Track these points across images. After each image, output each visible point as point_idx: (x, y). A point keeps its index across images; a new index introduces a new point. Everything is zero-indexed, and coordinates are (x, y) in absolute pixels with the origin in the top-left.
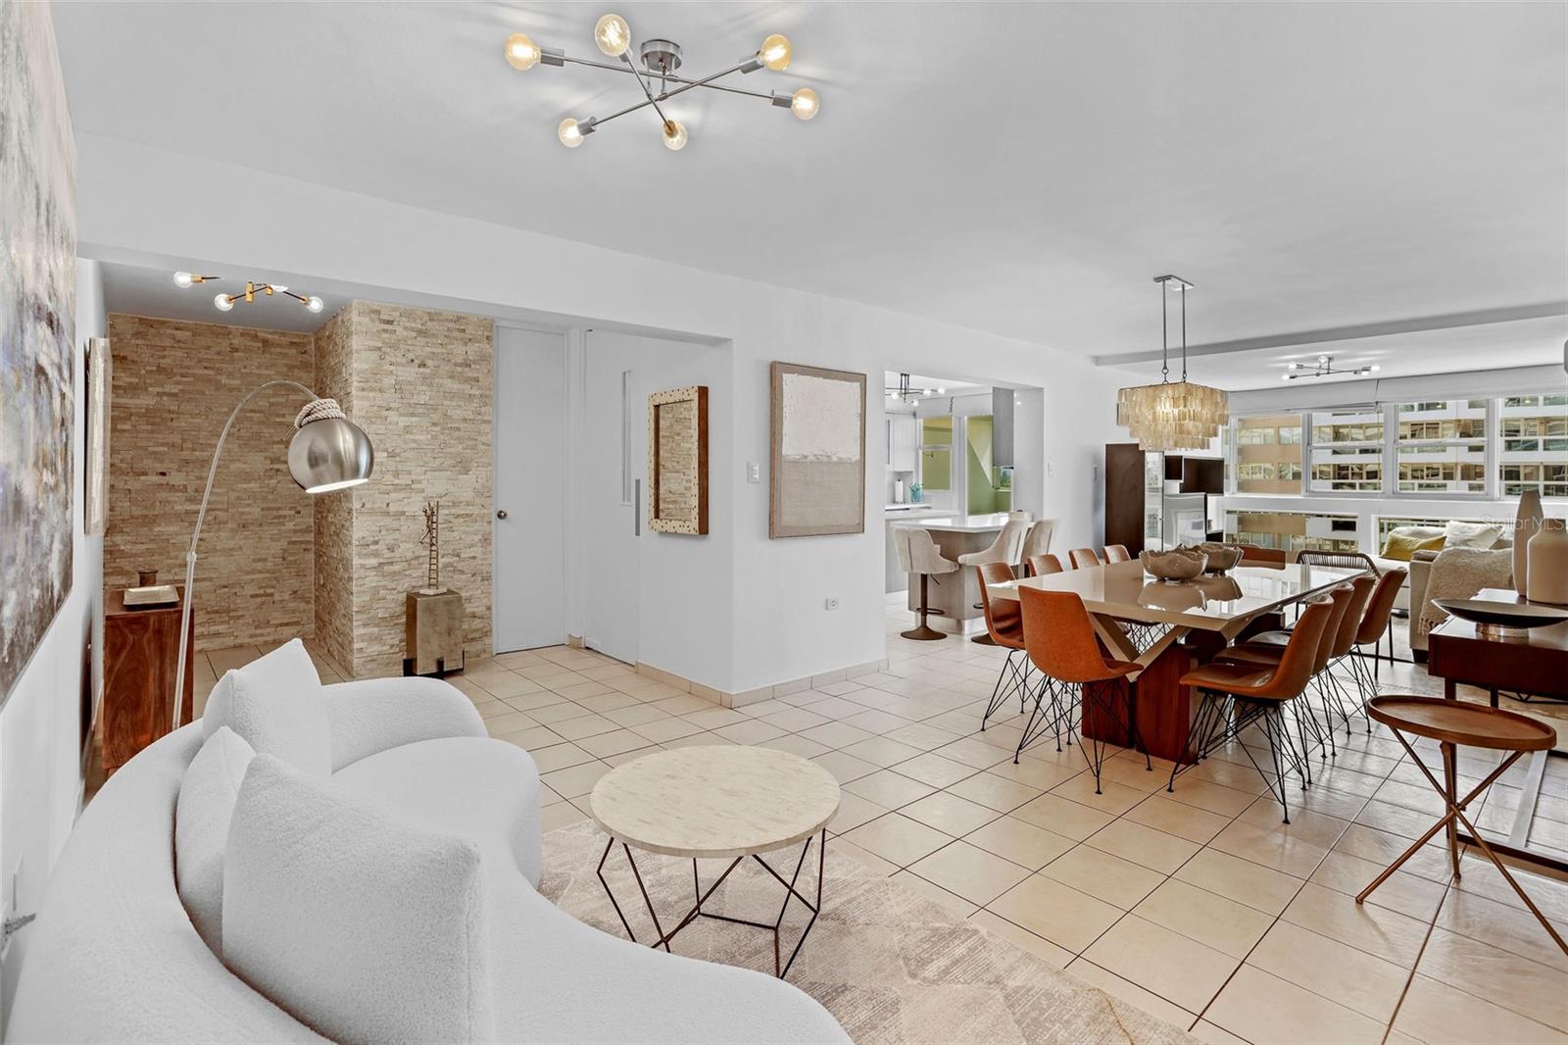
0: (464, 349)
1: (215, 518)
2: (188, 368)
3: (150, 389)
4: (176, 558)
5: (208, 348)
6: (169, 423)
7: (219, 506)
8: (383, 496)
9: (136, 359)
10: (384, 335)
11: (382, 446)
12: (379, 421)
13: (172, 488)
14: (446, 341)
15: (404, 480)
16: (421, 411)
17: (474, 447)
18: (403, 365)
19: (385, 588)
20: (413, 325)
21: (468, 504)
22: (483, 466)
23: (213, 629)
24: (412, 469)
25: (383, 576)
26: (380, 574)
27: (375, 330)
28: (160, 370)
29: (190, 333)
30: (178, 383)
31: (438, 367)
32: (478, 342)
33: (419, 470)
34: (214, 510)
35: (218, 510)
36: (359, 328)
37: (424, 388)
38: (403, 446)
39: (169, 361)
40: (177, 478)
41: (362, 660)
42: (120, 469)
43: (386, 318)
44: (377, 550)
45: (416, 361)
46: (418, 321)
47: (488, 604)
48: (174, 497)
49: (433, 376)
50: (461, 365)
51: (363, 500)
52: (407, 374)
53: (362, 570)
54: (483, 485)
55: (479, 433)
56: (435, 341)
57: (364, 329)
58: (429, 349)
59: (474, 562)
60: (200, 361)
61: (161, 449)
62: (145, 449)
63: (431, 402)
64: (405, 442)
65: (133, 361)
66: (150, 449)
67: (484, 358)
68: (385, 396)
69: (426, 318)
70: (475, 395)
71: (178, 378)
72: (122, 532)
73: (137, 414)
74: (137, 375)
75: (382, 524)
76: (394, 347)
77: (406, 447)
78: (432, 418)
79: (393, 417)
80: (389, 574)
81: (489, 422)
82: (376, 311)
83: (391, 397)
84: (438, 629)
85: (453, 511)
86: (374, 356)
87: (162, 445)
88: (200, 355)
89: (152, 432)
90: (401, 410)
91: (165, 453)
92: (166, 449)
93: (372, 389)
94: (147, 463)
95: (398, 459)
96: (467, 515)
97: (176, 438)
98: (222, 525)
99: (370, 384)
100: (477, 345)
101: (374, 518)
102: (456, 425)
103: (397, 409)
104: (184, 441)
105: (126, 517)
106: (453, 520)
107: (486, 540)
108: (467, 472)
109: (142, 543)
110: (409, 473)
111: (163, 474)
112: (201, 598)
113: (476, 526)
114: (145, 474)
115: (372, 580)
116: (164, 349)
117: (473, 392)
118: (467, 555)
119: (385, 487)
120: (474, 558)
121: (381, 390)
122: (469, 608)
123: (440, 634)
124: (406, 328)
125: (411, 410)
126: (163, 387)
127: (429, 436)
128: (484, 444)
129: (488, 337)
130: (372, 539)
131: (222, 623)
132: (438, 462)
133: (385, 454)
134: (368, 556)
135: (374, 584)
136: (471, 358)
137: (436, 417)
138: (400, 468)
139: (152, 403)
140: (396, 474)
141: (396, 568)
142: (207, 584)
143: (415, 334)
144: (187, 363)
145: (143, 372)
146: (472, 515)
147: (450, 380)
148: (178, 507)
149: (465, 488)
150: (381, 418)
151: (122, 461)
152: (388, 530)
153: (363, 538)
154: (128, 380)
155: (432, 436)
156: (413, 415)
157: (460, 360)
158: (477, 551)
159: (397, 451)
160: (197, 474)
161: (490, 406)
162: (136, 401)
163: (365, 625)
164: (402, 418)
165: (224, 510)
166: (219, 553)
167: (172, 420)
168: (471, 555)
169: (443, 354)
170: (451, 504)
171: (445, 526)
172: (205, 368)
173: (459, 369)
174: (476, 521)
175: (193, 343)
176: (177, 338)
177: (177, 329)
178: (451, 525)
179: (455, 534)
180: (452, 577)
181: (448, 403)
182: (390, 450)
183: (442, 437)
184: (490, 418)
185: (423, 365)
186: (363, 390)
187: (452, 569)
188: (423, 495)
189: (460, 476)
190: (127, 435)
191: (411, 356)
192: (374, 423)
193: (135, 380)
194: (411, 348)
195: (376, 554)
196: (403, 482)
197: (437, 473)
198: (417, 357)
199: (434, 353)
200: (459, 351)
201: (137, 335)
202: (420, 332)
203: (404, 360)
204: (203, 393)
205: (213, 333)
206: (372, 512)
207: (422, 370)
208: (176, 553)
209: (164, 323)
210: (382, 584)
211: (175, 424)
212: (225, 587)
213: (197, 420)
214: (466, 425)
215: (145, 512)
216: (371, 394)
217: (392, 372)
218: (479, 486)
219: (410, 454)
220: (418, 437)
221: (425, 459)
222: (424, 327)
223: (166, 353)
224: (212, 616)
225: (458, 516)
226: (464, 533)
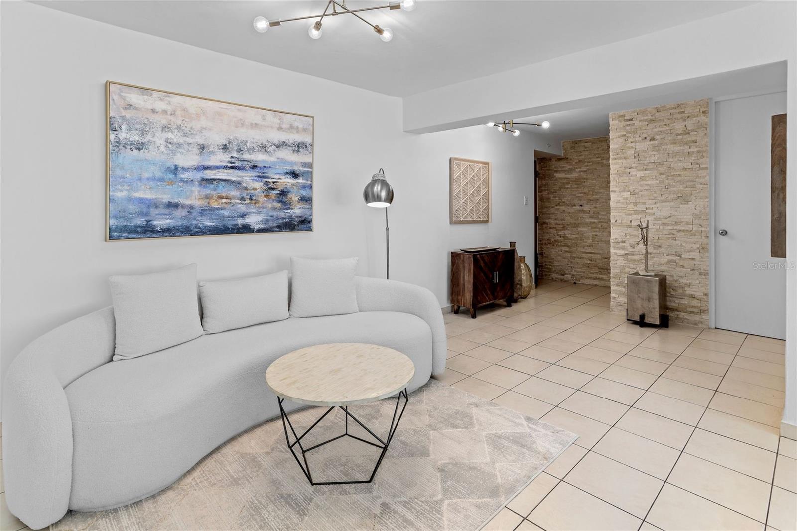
0: (684, 124)
1: (602, 226)
2: (590, 159)
3: (576, 170)
4: (586, 242)
5: (598, 148)
6: (583, 184)
7: (603, 220)
8: (628, 216)
9: (571, 158)
10: (627, 128)
11: (627, 189)
12: (625, 175)
13: (584, 212)
14: (669, 121)
15: (641, 207)
16: (651, 167)
17: (693, 187)
18: (639, 142)
19: (629, 267)
20: (646, 118)
21: (688, 223)
22: (701, 199)
23: (601, 276)
24: (646, 201)
25: (627, 261)
26: (626, 259)
27: (622, 126)
28: (580, 161)
29: (591, 144)
30: (587, 166)
31: (664, 139)
32: (695, 117)
33: (650, 202)
34: (601, 222)
35: (603, 222)
36: (613, 127)
37: (654, 153)
38: (640, 188)
39: (583, 157)
40: (586, 208)
41: (615, 304)
42: (567, 203)
43: (628, 118)
44: (624, 246)
45: (648, 138)
46: (649, 114)
47: (706, 292)
48: (585, 216)
49: (660, 145)
50: (681, 134)
51: (616, 218)
52: (642, 147)
53: (615, 256)
54: (701, 211)
55: (697, 177)
56: (661, 123)
57: (615, 127)
58: (656, 130)
59: (693, 262)
60: (595, 155)
61: (580, 195)
62: (575, 195)
63: (658, 161)
64: (641, 186)
65: (571, 159)
66: (577, 195)
67: (701, 126)
68: (628, 161)
69: (654, 111)
70: (693, 152)
71: (587, 164)
72: (567, 229)
73: (572, 181)
74: (571, 165)
75: (627, 232)
76: (634, 133)
77: (642, 188)
78: (659, 170)
79: (633, 172)
80: (631, 260)
81: (706, 169)
82: (622, 115)
83: (631, 161)
84: (641, 296)
85: (675, 227)
86: (621, 140)
87: (581, 193)
88: (595, 153)
89: (578, 188)
90: (638, 168)
91: (582, 196)
92: (582, 195)
93: (620, 158)
94: (576, 201)
95: (636, 196)
96: (687, 230)
97: (586, 190)
98: (605, 230)
99: (619, 156)
100: (695, 119)
101: (622, 228)
102: (678, 173)
103: (636, 168)
104: (589, 191)
105: (569, 223)
106: (676, 233)
107: (703, 249)
108: (687, 202)
109: (574, 234)
110: (644, 203)
111: (581, 206)
112: (596, 261)
113: (694, 239)
114: (575, 206)
115: (621, 262)
116: (581, 152)
117: (692, 150)
118: (687, 256)
119: (629, 212)
120: (693, 259)
121: (625, 158)
122: (689, 291)
123: (642, 299)
124: (640, 121)
125: (645, 167)
126: (581, 168)
127: (658, 182)
128: (701, 184)
129: (704, 112)
130: (621, 240)
131: (605, 275)
132: (664, 197)
133: (629, 193)
134: (619, 248)
135: (622, 264)
136: (690, 129)
137: (662, 170)
138: (638, 201)
139: (577, 175)
140: (636, 204)
141: (636, 257)
142: (599, 255)
143: (647, 123)
144: (590, 157)
145: (574, 163)
146: (691, 231)
147: (672, 146)
148: (587, 220)
149: (686, 212)
150: (626, 173)
151: (567, 200)
152: (631, 236)
153: (616, 238)
154: (569, 167)
155: (660, 181)
156: (646, 170)
157: (680, 132)
158: (696, 255)
159: (636, 191)
160: (594, 206)
161: (707, 157)
162: (572, 176)
163: (617, 285)
164: (639, 172)
165: (605, 222)
166: (604, 242)
167: (584, 182)
168: (691, 257)
169: (667, 130)
170: (674, 223)
171: (670, 236)
172: (597, 158)
173: (680, 137)
174: (695, 235)
175: (592, 148)
176: (586, 146)
177: (586, 143)
178: (675, 236)
179: (677, 242)
180: (675, 269)
181: (671, 160)
182: (631, 191)
183: (667, 181)
184: (707, 166)
185: (653, 139)
186: (615, 159)
187: (675, 264)
188: (654, 216)
189: (681, 206)
190: (569, 189)
191: (644, 136)
192: (622, 177)
193: (571, 167)
194: (644, 131)
195: (623, 248)
196: (640, 209)
197: (663, 204)
198: (649, 136)
199: (661, 131)
200: (679, 126)
201: (572, 148)
202: (650, 121)
203: (640, 139)
204: (596, 169)
205: (599, 141)
206: (621, 225)
207: (652, 142)
208: (587, 240)
209: (581, 141)
210: (628, 265)
211: (585, 184)
212: (606, 258)
213: (594, 182)
214: (686, 172)
215: (575, 222)
216: (620, 161)
217: (632, 147)
218: (697, 212)
219: (645, 193)
220: (649, 183)
221: (655, 195)
222: (653, 117)
223: (582, 154)
224: (601, 270)
225: (680, 231)
226: (686, 242)
